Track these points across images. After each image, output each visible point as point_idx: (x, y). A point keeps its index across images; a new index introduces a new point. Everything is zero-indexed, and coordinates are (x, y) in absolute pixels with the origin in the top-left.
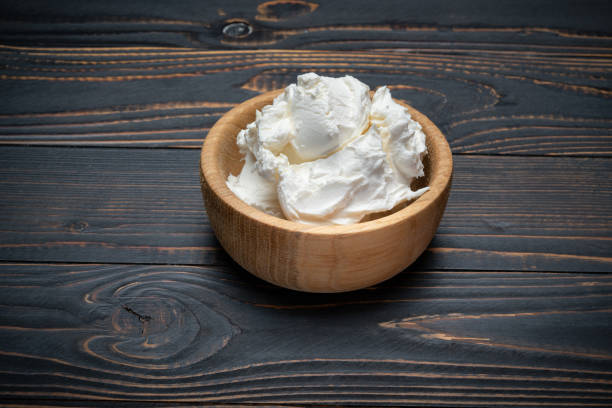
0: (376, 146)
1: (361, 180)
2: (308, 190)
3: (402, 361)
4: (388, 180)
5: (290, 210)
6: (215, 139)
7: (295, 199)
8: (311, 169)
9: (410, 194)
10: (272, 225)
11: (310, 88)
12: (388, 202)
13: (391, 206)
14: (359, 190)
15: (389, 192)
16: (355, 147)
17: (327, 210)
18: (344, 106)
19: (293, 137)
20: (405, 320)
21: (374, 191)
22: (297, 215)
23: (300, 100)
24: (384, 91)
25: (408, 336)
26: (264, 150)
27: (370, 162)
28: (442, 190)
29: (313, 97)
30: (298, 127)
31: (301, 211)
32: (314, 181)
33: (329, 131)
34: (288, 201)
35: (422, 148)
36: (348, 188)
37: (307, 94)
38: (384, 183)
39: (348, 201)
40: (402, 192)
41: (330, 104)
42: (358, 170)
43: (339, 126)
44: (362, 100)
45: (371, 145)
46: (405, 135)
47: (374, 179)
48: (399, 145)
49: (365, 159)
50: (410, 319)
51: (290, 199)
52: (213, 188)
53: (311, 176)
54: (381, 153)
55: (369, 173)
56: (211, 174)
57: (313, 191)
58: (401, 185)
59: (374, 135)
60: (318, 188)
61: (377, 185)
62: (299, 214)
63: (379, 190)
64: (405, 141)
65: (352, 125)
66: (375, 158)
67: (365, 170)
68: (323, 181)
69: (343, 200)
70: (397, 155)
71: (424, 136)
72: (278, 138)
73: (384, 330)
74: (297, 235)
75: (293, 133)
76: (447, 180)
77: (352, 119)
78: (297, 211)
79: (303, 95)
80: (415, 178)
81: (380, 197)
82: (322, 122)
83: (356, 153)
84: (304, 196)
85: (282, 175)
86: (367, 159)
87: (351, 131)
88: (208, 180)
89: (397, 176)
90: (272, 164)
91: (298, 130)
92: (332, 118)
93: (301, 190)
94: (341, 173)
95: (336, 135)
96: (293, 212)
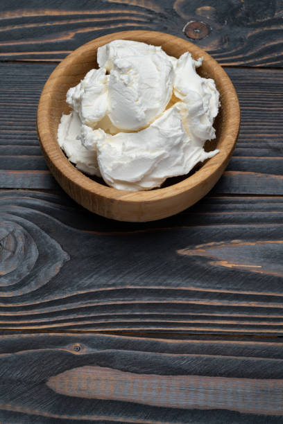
0: (175, 126)
1: (163, 155)
2: (121, 162)
3: (192, 289)
4: (186, 149)
5: (107, 178)
6: (49, 95)
7: (110, 169)
8: (124, 144)
9: (204, 155)
10: (92, 191)
11: (123, 74)
12: (185, 168)
13: (187, 171)
14: (161, 161)
15: (186, 159)
16: (159, 127)
17: (136, 179)
18: (152, 88)
19: (110, 113)
20: (197, 247)
21: (174, 160)
22: (112, 181)
23: (116, 82)
24: (187, 58)
25: (199, 263)
26: (86, 127)
27: (171, 141)
28: (229, 152)
29: (126, 85)
30: (113, 107)
31: (116, 178)
32: (126, 153)
33: (138, 117)
34: (105, 171)
35: (215, 113)
36: (153, 162)
37: (122, 80)
38: (182, 154)
39: (153, 170)
40: (198, 155)
41: (139, 92)
42: (160, 147)
43: (145, 112)
44: (166, 81)
45: (172, 126)
46: (200, 113)
47: (174, 152)
48: (195, 120)
49: (167, 138)
50: (201, 246)
51: (107, 170)
52: (46, 150)
53: (124, 150)
54: (180, 132)
55: (170, 148)
56: (45, 135)
57: (125, 163)
58: (196, 148)
59: (174, 116)
60: (129, 161)
61: (177, 156)
62: (114, 180)
63: (179, 159)
64: (201, 118)
65: (157, 105)
66: (175, 137)
67: (166, 146)
68: (134, 155)
69: (149, 171)
70: (194, 127)
71: (218, 94)
72: (97, 117)
73: (181, 257)
74: (112, 201)
75: (110, 109)
76: (234, 140)
77: (158, 99)
78: (112, 178)
79: (118, 79)
80: (208, 141)
81: (179, 164)
82: (132, 108)
83: (160, 132)
84: (118, 167)
85: (100, 149)
86: (169, 138)
87: (156, 110)
88: (42, 141)
89: (194, 142)
90: (92, 141)
91: (113, 109)
92: (140, 105)
93: (115, 162)
94: (147, 149)
95: (143, 120)
96: (109, 179)
